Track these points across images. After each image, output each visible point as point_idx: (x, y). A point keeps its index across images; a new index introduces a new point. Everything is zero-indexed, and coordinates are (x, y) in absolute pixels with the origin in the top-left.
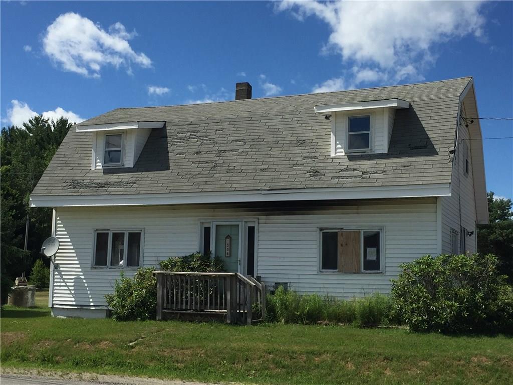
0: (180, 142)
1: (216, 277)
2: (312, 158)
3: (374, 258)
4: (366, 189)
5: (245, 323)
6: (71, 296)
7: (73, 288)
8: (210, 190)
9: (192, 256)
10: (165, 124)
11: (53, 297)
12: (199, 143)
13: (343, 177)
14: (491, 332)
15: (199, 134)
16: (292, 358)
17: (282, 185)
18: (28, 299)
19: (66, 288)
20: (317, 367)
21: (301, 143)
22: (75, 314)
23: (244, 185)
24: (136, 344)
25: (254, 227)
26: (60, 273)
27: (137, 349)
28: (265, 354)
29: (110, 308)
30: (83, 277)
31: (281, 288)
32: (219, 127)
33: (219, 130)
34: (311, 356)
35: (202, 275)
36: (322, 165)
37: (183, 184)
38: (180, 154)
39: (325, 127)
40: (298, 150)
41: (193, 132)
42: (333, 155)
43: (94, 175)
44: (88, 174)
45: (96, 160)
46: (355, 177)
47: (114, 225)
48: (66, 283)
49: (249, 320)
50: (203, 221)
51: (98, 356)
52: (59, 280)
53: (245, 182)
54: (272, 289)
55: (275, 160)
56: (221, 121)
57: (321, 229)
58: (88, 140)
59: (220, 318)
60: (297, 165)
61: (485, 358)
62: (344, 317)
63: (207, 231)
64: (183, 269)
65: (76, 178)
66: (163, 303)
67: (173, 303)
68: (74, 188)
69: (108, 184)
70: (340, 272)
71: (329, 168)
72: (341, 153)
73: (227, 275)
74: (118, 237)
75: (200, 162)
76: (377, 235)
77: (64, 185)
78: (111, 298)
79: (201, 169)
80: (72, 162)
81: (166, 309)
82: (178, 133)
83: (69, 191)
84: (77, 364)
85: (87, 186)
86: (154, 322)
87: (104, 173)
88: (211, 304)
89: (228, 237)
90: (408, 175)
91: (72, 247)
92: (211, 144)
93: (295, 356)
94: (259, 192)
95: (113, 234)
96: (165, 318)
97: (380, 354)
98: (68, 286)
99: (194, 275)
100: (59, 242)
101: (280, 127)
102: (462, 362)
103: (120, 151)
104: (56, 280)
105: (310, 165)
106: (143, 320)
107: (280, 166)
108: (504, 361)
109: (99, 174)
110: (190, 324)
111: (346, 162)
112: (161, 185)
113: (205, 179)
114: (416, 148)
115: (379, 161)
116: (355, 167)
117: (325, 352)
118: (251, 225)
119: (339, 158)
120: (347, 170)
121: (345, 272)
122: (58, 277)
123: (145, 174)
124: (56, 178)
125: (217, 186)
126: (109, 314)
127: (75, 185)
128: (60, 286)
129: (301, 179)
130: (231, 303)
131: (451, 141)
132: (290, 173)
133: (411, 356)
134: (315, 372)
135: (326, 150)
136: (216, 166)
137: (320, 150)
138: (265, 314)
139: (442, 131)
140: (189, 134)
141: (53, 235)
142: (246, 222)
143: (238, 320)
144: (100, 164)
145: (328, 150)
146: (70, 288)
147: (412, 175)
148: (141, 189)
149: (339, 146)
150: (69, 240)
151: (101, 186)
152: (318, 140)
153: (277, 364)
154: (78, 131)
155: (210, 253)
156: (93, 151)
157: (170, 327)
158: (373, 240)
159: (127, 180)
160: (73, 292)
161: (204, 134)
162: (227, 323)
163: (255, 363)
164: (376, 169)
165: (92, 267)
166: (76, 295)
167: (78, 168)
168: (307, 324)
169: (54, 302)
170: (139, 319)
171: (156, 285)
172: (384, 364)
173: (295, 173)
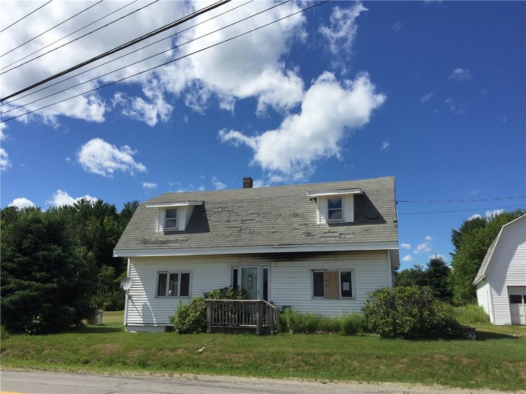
0: (215, 214)
1: (244, 302)
2: (305, 225)
3: (348, 289)
4: (343, 245)
5: (269, 334)
6: (140, 317)
7: (141, 312)
8: (239, 245)
9: (226, 289)
10: (204, 203)
11: (127, 318)
12: (228, 215)
13: (327, 237)
14: (435, 337)
15: (227, 209)
16: (314, 358)
17: (287, 242)
18: (98, 319)
19: (137, 312)
20: (333, 364)
21: (296, 215)
22: (143, 330)
23: (263, 242)
24: (203, 351)
25: (267, 269)
26: (132, 302)
27: (204, 354)
28: (295, 356)
29: (173, 325)
30: (149, 304)
31: (287, 310)
32: (240, 205)
33: (241, 207)
34: (327, 357)
35: (234, 302)
36: (312, 229)
37: (220, 241)
38: (216, 222)
39: (310, 205)
40: (295, 220)
41: (223, 208)
42: (318, 223)
43: (158, 235)
44: (153, 235)
45: (159, 225)
46: (336, 237)
47: (171, 268)
48: (136, 308)
49: (272, 332)
50: (233, 265)
51: (178, 360)
52: (131, 306)
53: (262, 240)
54: (281, 310)
55: (281, 226)
56: (241, 201)
57: (312, 271)
58: (151, 213)
59: (252, 331)
60: (295, 229)
61: (442, 356)
62: (333, 328)
63: (235, 272)
64: (221, 297)
65: (146, 238)
66: (212, 321)
67: (218, 321)
68: (145, 244)
69: (168, 241)
70: (326, 298)
71: (317, 231)
72: (324, 222)
73: (257, 301)
74: (174, 277)
75: (230, 227)
76: (349, 274)
77: (138, 242)
78: (172, 318)
79: (232, 232)
80: (142, 227)
81: (213, 325)
82: (213, 208)
83: (142, 246)
84: (165, 366)
85: (154, 243)
86: (205, 334)
87: (165, 234)
88: (245, 321)
89: (250, 276)
90: (369, 236)
91: (141, 284)
92: (236, 215)
93: (316, 357)
94: (272, 246)
95: (171, 274)
96: (213, 331)
97: (372, 354)
98: (138, 311)
99: (229, 302)
100: (133, 280)
101: (281, 205)
102: (429, 359)
103: (176, 220)
104: (129, 306)
105: (304, 229)
106: (198, 333)
107: (284, 230)
108: (456, 358)
109: (161, 235)
110: (231, 335)
111: (328, 228)
112: (205, 242)
113: (235, 238)
114: (372, 219)
115: (349, 227)
116: (334, 231)
117: (335, 353)
118: (265, 268)
119: (322, 225)
120: (329, 232)
121: (329, 298)
122: (131, 304)
123: (193, 235)
124: (132, 238)
125: (244, 243)
126: (169, 329)
127: (145, 242)
128: (132, 310)
129: (300, 238)
130: (260, 321)
131: (394, 215)
132: (293, 234)
133: (394, 355)
134: (333, 368)
135: (313, 220)
136: (241, 230)
137: (310, 220)
138: (279, 327)
139: (387, 209)
140: (220, 209)
141: (128, 276)
142: (262, 266)
143: (264, 332)
144: (162, 228)
145: (315, 220)
146: (140, 312)
147: (372, 236)
148: (191, 245)
149: (322, 217)
150: (139, 279)
151: (163, 243)
152: (307, 214)
153: (307, 363)
154: (147, 207)
155: (238, 286)
156: (157, 220)
157: (220, 338)
158: (347, 277)
159: (181, 239)
160: (141, 314)
161: (230, 209)
162: (257, 334)
163: (291, 362)
164: (348, 232)
165: (155, 297)
166: (143, 317)
167: (146, 231)
168: (308, 333)
169: (128, 322)
170: (195, 332)
171: (206, 309)
172: (377, 360)
173: (295, 234)
